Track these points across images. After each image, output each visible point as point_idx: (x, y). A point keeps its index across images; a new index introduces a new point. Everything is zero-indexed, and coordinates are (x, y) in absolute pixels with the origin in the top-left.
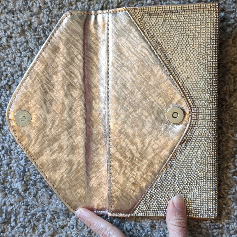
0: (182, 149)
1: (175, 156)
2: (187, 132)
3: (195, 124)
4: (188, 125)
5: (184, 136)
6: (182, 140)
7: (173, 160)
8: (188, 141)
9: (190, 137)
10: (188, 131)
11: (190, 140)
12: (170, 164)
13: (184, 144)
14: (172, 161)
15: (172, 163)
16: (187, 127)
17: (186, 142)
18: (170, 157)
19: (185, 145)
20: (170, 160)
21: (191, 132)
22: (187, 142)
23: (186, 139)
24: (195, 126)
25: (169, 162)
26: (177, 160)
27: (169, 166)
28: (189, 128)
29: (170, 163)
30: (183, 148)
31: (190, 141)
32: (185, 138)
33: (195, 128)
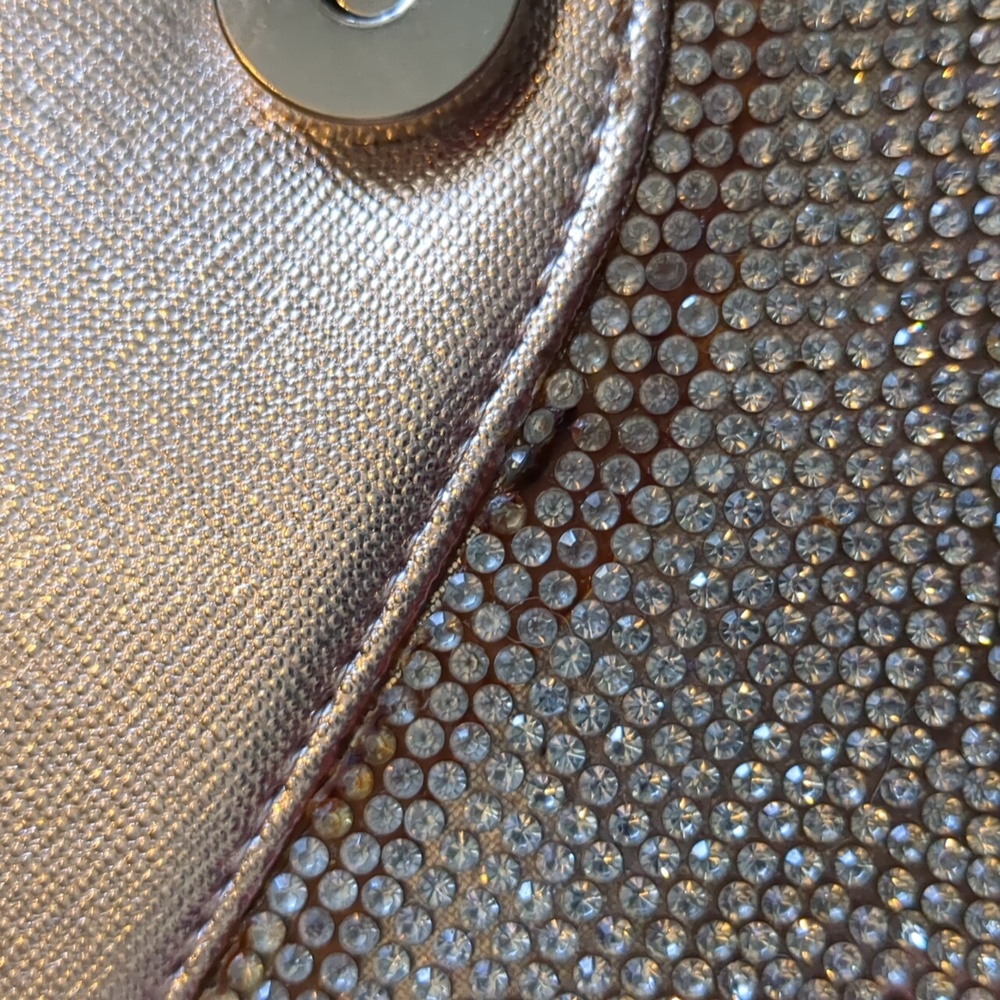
0: (513, 611)
1: (401, 751)
2: (593, 283)
3: (742, 123)
4: (614, 137)
5: (553, 357)
6: (510, 434)
7: (358, 827)
8: (613, 446)
9: (653, 367)
10: (608, 248)
11: (662, 420)
12: (312, 901)
13: (552, 508)
14: (333, 845)
15: (344, 894)
16: (599, 183)
17: (575, 466)
18: (305, 758)
19: (576, 522)
20: (301, 825)
21: (674, 278)
22: (598, 458)
23: (587, 404)
24: (736, 162)
25: (279, 863)
26: (435, 818)
27: (291, 937)
28: (624, 204)
29: (311, 884)
30: (536, 573)
31: (665, 441)
32: (562, 389)
33: (736, 189)
